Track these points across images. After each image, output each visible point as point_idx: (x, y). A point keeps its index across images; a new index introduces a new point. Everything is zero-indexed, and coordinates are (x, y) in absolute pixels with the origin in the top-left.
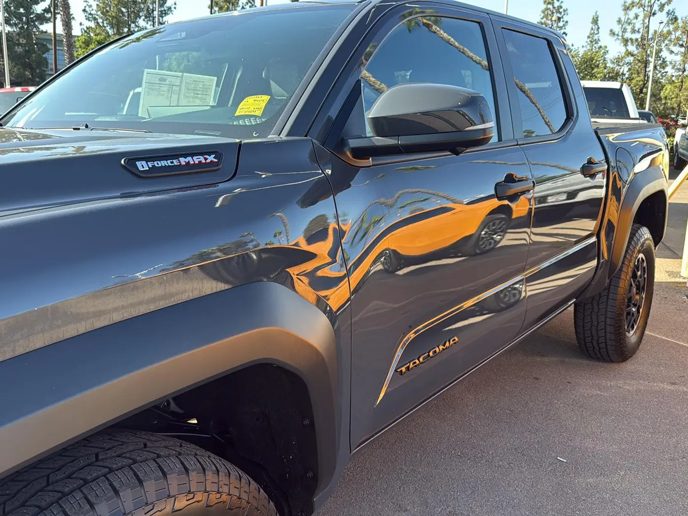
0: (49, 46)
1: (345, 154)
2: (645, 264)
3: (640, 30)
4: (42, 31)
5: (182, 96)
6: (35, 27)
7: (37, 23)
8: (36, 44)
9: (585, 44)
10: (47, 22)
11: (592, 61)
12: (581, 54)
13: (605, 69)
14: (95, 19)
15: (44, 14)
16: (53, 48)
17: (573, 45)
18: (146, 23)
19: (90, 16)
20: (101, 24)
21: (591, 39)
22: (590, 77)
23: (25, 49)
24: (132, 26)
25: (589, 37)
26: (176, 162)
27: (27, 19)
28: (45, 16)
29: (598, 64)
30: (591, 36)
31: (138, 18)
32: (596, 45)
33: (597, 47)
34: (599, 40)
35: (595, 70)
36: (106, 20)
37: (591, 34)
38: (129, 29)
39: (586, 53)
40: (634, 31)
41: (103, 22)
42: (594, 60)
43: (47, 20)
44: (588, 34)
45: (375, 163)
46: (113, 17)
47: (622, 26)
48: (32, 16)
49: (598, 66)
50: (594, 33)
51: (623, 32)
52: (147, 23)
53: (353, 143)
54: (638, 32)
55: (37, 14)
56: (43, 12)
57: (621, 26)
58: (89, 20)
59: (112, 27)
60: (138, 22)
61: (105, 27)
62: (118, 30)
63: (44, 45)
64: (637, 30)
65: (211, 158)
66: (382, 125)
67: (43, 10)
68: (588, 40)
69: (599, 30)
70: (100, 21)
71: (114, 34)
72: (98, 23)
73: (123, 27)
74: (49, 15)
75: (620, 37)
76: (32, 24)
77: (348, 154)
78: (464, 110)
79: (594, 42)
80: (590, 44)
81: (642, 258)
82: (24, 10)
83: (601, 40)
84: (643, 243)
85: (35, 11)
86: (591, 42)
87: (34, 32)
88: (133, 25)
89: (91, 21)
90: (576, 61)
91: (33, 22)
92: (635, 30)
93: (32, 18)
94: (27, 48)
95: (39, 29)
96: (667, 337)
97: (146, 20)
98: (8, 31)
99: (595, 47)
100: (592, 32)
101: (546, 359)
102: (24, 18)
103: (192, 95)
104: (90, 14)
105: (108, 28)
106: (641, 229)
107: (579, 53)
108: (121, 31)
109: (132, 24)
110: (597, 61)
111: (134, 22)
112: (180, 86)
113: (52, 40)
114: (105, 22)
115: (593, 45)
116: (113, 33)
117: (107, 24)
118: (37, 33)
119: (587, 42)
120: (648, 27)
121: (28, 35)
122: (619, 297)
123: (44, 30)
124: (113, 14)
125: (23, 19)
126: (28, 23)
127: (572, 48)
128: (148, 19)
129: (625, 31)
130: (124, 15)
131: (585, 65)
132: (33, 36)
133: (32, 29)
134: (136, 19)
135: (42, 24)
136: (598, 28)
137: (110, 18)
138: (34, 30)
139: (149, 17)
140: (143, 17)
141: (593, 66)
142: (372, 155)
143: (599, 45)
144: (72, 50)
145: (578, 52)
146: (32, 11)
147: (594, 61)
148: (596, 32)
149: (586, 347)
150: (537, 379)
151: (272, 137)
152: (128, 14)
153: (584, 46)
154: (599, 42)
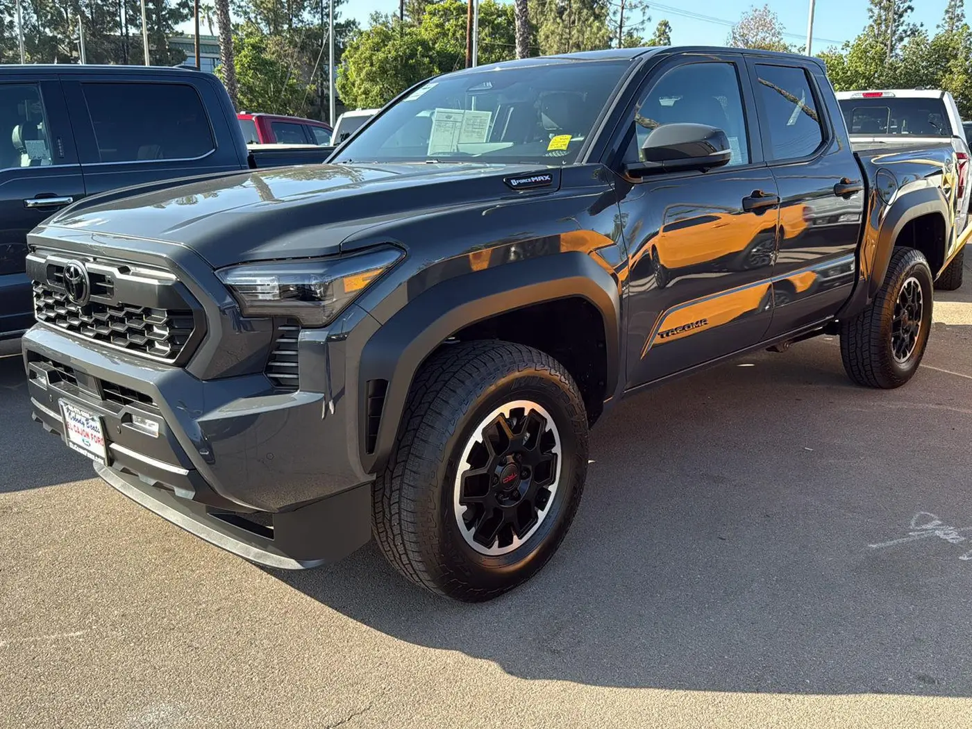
0: (187, 53)
1: (624, 174)
2: (920, 289)
4: (177, 32)
5: (462, 131)
6: (168, 28)
7: (170, 22)
8: (169, 50)
9: (941, 22)
10: (182, 21)
11: (947, 50)
12: (931, 38)
13: (967, 60)
14: (246, 13)
15: (180, 9)
16: (196, 56)
17: (922, 25)
18: (312, 16)
19: (240, 9)
20: (254, 20)
21: (950, 15)
22: (943, 72)
23: (156, 58)
24: (293, 21)
25: (947, 12)
26: (529, 180)
27: (158, 16)
28: (181, 12)
29: (956, 54)
30: (950, 10)
31: (302, 11)
32: (957, 24)
33: (960, 27)
34: (963, 15)
35: (952, 62)
36: (260, 14)
37: (950, 7)
38: (290, 26)
39: (938, 38)
41: (256, 17)
42: (949, 47)
43: (184, 18)
44: (946, 8)
45: (646, 181)
46: (269, 10)
48: (164, 13)
49: (955, 57)
50: (956, 5)
52: (314, 16)
53: (630, 167)
55: (171, 10)
56: (177, 7)
58: (238, 15)
59: (268, 24)
60: (301, 16)
61: (259, 24)
62: (276, 28)
63: (180, 52)
65: (547, 178)
66: (651, 153)
67: (177, 4)
68: (947, 16)
70: (252, 15)
71: (271, 34)
72: (249, 19)
73: (283, 24)
74: (185, 11)
76: (164, 23)
77: (627, 174)
78: (709, 142)
79: (956, 19)
80: (949, 23)
81: (914, 282)
82: (154, 4)
83: (965, 15)
84: (913, 266)
85: (168, 6)
86: (951, 19)
87: (166, 34)
88: (295, 20)
89: (241, 16)
90: (922, 50)
91: (166, 20)
93: (164, 15)
94: (158, 56)
95: (173, 29)
96: (950, 371)
97: (312, 12)
98: (133, 34)
99: (957, 26)
101: (812, 387)
102: (154, 16)
103: (470, 129)
104: (239, 7)
105: (262, 26)
106: (912, 252)
107: (928, 38)
108: (280, 29)
109: (294, 18)
110: (954, 48)
111: (297, 16)
112: (462, 122)
113: (194, 44)
114: (258, 17)
115: (953, 24)
116: (269, 32)
117: (261, 19)
118: (171, 35)
119: (944, 19)
121: (159, 39)
122: (883, 318)
123: (180, 31)
124: (270, 6)
125: (152, 17)
126: (158, 22)
127: (920, 29)
128: (315, 10)
130: (283, 7)
131: (937, 56)
132: (166, 40)
133: (165, 30)
134: (300, 11)
135: (176, 23)
137: (265, 12)
138: (167, 31)
139: (317, 8)
140: (309, 8)
141: (948, 57)
142: (644, 175)
143: (963, 23)
144: (231, 61)
145: (925, 37)
146: (164, 5)
147: (950, 49)
148: (958, 4)
149: (852, 371)
150: (800, 400)
151: (576, 164)
152: (289, 6)
153: (938, 26)
154: (963, 19)
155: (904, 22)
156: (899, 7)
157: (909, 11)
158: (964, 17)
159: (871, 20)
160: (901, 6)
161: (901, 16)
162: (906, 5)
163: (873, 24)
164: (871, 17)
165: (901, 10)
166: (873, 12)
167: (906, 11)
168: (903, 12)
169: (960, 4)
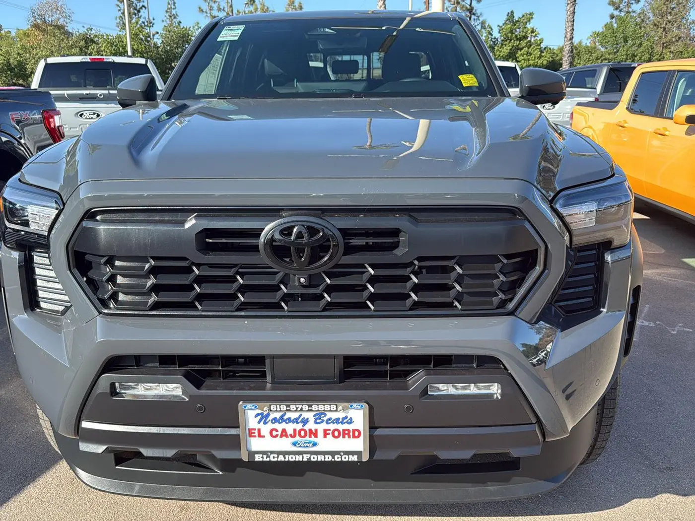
3: (225, 9)
21: (169, 13)
30: (169, 11)
32: (175, 20)
33: (177, 22)
37: (169, 9)
40: (219, 9)
44: (166, 9)
47: (209, 4)
51: (210, 10)
54: (224, 10)
57: (207, 4)
64: (222, 8)
68: (167, 15)
69: (176, 5)
75: (209, 15)
79: (173, 17)
80: (169, 19)
86: (170, 17)
92: (221, 9)
99: (175, 22)
100: (169, 6)
115: (172, 20)
120: (231, 6)
129: (211, 9)
136: (174, 3)
143: (178, 20)
148: (173, 7)
153: (163, 21)
154: (177, 17)
155: (141, 16)
156: (137, 6)
157: (143, 8)
158: (178, 16)
159: (120, 12)
160: (138, 4)
161: (139, 11)
162: (141, 4)
163: (122, 15)
164: (120, 10)
165: (138, 8)
166: (120, 7)
167: (141, 8)
168: (140, 9)
169: (174, 7)
